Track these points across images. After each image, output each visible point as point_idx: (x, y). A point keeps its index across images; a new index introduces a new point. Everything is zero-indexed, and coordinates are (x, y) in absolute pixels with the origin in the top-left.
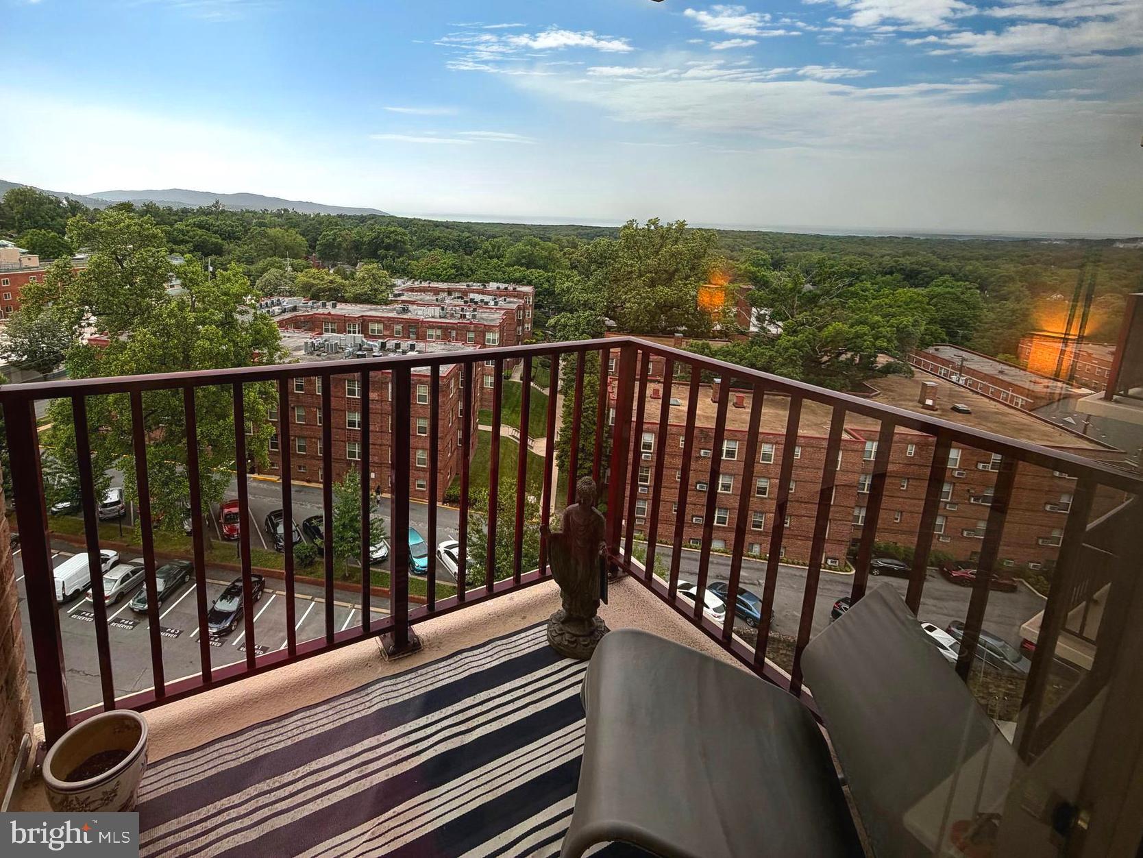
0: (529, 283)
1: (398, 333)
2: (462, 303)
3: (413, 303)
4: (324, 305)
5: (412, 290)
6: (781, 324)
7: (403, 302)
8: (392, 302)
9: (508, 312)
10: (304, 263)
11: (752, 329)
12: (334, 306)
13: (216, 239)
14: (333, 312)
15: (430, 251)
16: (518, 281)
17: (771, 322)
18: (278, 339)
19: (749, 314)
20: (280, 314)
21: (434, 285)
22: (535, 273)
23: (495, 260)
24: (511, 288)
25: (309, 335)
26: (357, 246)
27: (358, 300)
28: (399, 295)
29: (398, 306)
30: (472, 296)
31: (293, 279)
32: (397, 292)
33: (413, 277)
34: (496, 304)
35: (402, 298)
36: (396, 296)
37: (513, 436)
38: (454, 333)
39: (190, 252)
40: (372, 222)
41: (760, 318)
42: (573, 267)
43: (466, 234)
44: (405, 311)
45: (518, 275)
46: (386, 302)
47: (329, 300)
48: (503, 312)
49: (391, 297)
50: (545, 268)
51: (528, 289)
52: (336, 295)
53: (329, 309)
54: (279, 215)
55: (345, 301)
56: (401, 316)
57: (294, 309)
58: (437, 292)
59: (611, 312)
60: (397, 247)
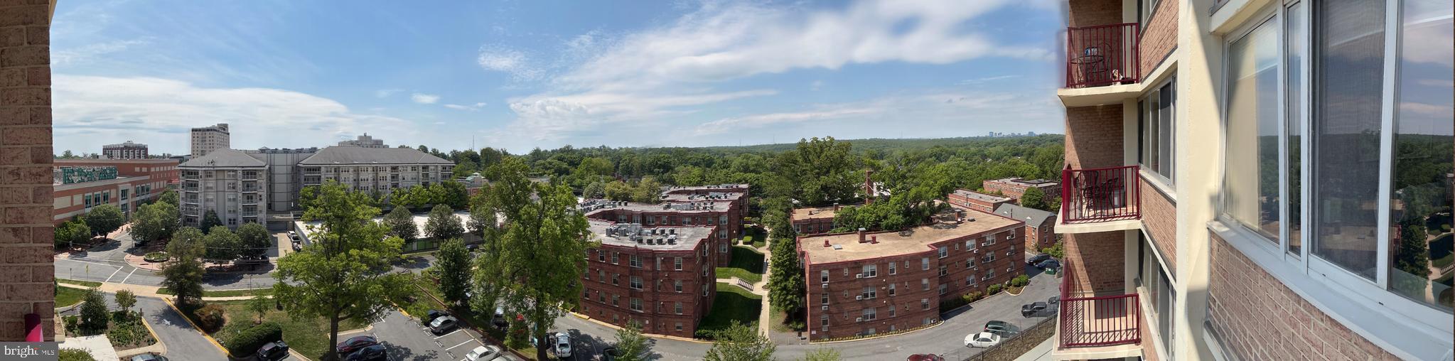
0: (746, 182)
1: (664, 222)
2: (705, 199)
3: (673, 201)
4: (620, 204)
5: (673, 193)
6: (888, 190)
7: (668, 201)
8: (661, 202)
9: (733, 202)
10: (612, 178)
11: (875, 195)
12: (626, 204)
13: (565, 165)
14: (625, 208)
15: (685, 166)
16: (739, 181)
17: (884, 190)
18: (589, 226)
19: (872, 186)
20: (595, 209)
21: (687, 188)
22: (749, 176)
23: (725, 170)
24: (735, 187)
25: (609, 224)
26: (642, 167)
27: (640, 201)
28: (666, 197)
29: (665, 205)
30: (711, 194)
31: (604, 187)
32: (664, 195)
33: (675, 185)
34: (726, 197)
35: (668, 199)
36: (664, 197)
37: (739, 284)
38: (699, 219)
39: (553, 173)
40: (650, 152)
41: (879, 188)
42: (772, 170)
43: (707, 155)
44: (669, 207)
45: (738, 178)
46: (658, 202)
47: (623, 201)
48: (730, 203)
49: (661, 198)
50: (757, 172)
51: (745, 186)
52: (627, 199)
53: (623, 207)
54: (599, 150)
55: (631, 201)
56: (665, 211)
57: (603, 207)
58: (689, 193)
59: (797, 195)
60: (667, 167)
